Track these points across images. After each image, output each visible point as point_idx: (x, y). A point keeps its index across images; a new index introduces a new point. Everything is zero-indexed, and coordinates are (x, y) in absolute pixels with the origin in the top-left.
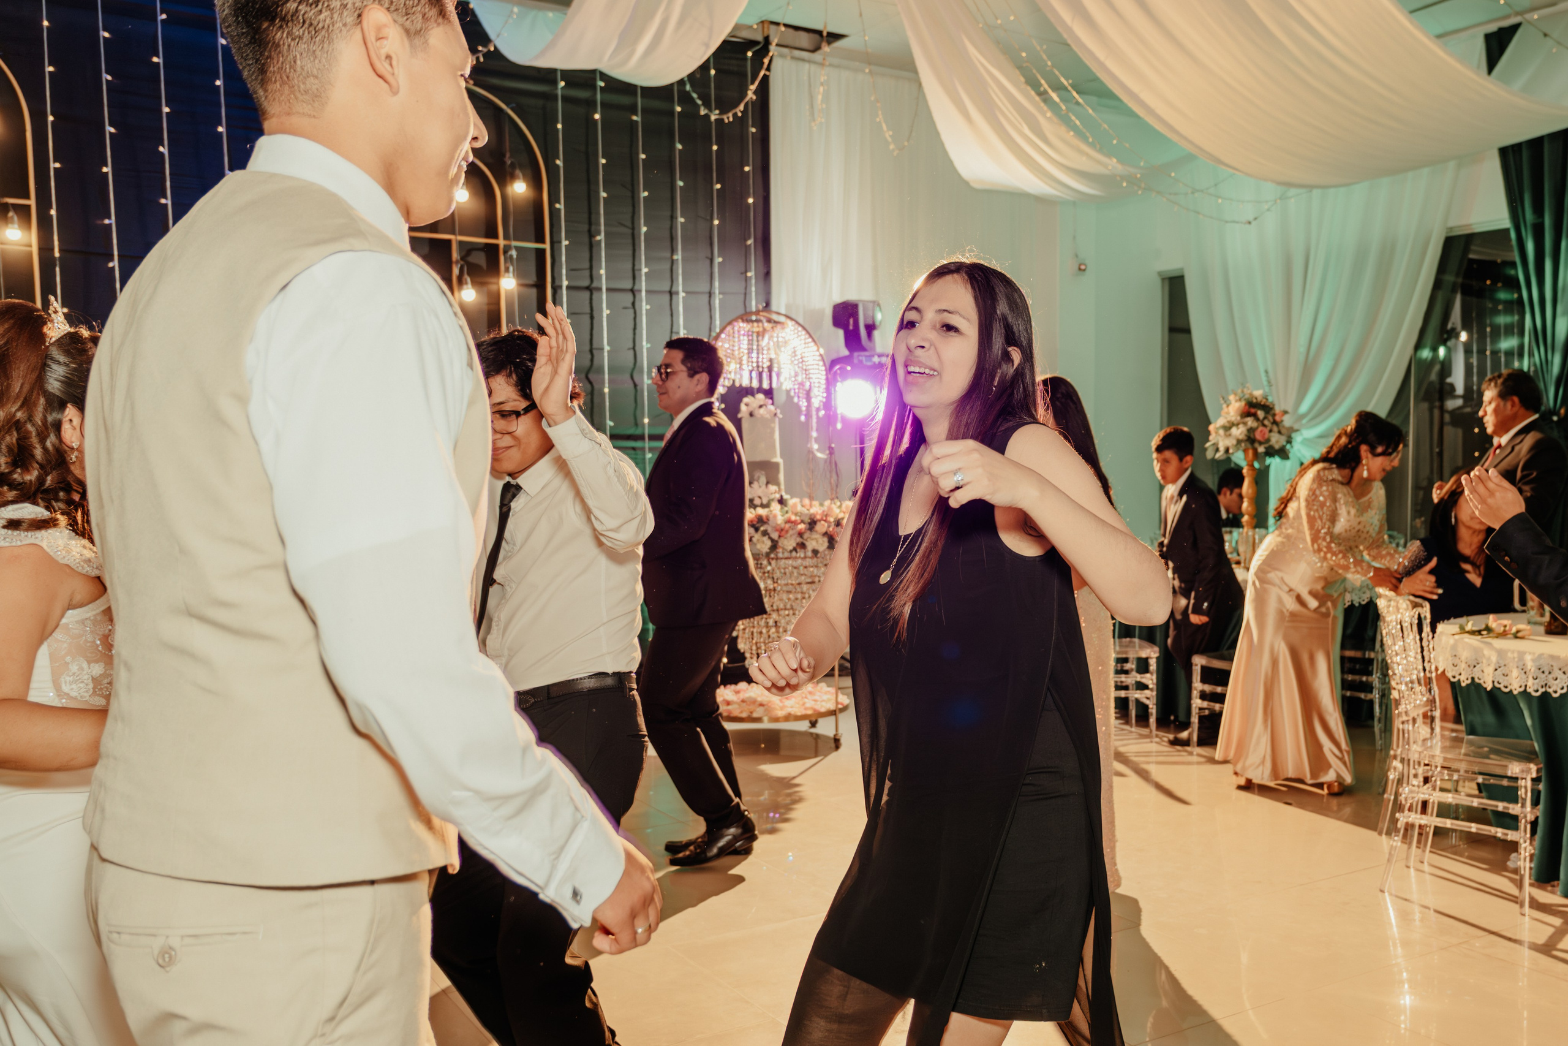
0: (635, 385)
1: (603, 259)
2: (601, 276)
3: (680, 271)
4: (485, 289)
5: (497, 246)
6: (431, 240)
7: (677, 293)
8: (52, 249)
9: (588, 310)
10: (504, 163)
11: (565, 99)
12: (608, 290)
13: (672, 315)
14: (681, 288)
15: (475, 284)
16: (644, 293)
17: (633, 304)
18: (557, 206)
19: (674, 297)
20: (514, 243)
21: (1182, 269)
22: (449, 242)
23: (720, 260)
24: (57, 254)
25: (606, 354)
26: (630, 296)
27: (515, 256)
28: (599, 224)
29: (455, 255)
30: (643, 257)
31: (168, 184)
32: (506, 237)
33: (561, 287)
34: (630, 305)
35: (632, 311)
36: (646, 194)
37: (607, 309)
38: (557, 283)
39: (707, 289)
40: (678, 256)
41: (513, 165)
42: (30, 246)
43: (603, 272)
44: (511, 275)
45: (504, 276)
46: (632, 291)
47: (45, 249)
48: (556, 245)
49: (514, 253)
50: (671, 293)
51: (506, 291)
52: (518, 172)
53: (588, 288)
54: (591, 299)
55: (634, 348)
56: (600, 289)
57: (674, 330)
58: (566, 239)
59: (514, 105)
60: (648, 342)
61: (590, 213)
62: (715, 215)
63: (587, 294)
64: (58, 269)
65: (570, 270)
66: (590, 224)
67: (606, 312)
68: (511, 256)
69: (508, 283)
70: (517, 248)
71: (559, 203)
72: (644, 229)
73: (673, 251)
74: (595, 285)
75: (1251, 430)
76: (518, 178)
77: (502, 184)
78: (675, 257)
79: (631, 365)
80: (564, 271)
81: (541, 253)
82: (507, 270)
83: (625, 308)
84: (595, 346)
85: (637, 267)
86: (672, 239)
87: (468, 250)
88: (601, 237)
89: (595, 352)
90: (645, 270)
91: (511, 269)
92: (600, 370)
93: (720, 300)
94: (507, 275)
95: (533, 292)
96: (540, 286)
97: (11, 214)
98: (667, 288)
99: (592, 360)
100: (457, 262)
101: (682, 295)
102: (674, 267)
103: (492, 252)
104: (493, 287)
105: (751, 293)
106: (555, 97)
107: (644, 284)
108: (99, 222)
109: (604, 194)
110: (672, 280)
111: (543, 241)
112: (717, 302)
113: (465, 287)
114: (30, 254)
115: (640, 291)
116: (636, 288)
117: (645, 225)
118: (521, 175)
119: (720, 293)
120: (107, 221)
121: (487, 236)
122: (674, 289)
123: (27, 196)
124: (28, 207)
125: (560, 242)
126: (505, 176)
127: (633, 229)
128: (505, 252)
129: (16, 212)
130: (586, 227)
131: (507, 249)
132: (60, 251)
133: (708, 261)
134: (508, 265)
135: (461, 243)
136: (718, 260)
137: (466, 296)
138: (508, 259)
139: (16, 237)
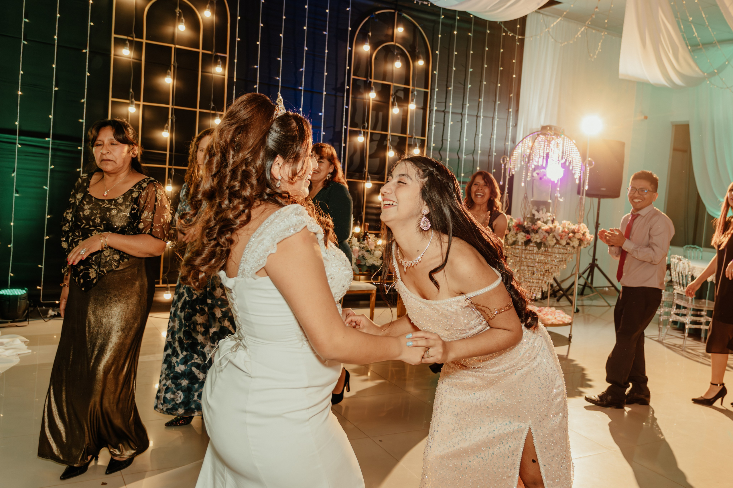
0: (459, 158)
1: (451, 98)
2: (450, 106)
3: (482, 106)
4: (402, 109)
5: (409, 89)
6: (383, 84)
7: (480, 117)
8: (233, 78)
9: (443, 121)
10: (415, 51)
11: (443, 24)
12: (452, 113)
13: (477, 127)
14: (482, 115)
15: (399, 106)
16: (466, 116)
17: (461, 120)
18: (435, 72)
19: (478, 118)
20: (416, 88)
21: (688, 121)
22: (390, 86)
23: (499, 102)
24: (235, 80)
25: (448, 143)
26: (460, 117)
27: (416, 94)
28: (451, 82)
29: (392, 92)
30: (468, 99)
31: (282, 51)
32: (413, 85)
33: (433, 110)
34: (460, 121)
35: (460, 123)
36: (471, 70)
37: (451, 121)
38: (431, 108)
39: (492, 116)
40: (482, 100)
41: (419, 53)
42: (224, 75)
43: (451, 104)
44: (414, 103)
45: (411, 103)
46: (461, 114)
47: (230, 77)
48: (432, 90)
49: (416, 93)
50: (477, 117)
51: (411, 110)
52: (421, 56)
53: (443, 111)
54: (444, 117)
55: (460, 141)
56: (449, 112)
57: (477, 134)
58: (437, 88)
59: (422, 25)
60: (466, 138)
61: (448, 77)
62: (499, 82)
63: (443, 114)
64: (235, 87)
65: (437, 102)
66: (447, 81)
67: (450, 123)
68: (415, 94)
70: (418, 91)
71: (436, 71)
72: (470, 86)
73: (480, 97)
74: (447, 110)
76: (421, 58)
77: (414, 61)
78: (480, 100)
79: (458, 148)
80: (435, 103)
81: (426, 94)
82: (412, 100)
83: (458, 122)
84: (444, 138)
85: (464, 103)
86: (480, 91)
87: (397, 89)
88: (450, 88)
89: (444, 141)
90: (468, 105)
91: (414, 100)
92: (446, 150)
93: (497, 121)
94: (412, 103)
95: (421, 111)
96: (424, 109)
97: (219, 60)
98: (476, 114)
99: (442, 145)
100: (392, 95)
101: (482, 117)
102: (480, 104)
103: (406, 91)
104: (406, 108)
105: (510, 119)
106: (439, 22)
107: (467, 111)
108: (253, 67)
109: (454, 69)
110: (478, 110)
111: (427, 88)
112: (496, 122)
113: (395, 107)
114: (224, 79)
115: (465, 114)
116: (463, 113)
117: (470, 84)
118: (422, 57)
119: (497, 118)
120: (256, 67)
121: (405, 84)
122: (479, 115)
123: (226, 53)
124: (225, 58)
125: (434, 89)
126: (415, 58)
127: (464, 85)
128: (412, 92)
129: (221, 60)
130: (445, 83)
132: (236, 79)
133: (494, 103)
134: (413, 98)
135: (395, 87)
136: (498, 103)
137: (395, 111)
138: (413, 95)
139: (219, 71)
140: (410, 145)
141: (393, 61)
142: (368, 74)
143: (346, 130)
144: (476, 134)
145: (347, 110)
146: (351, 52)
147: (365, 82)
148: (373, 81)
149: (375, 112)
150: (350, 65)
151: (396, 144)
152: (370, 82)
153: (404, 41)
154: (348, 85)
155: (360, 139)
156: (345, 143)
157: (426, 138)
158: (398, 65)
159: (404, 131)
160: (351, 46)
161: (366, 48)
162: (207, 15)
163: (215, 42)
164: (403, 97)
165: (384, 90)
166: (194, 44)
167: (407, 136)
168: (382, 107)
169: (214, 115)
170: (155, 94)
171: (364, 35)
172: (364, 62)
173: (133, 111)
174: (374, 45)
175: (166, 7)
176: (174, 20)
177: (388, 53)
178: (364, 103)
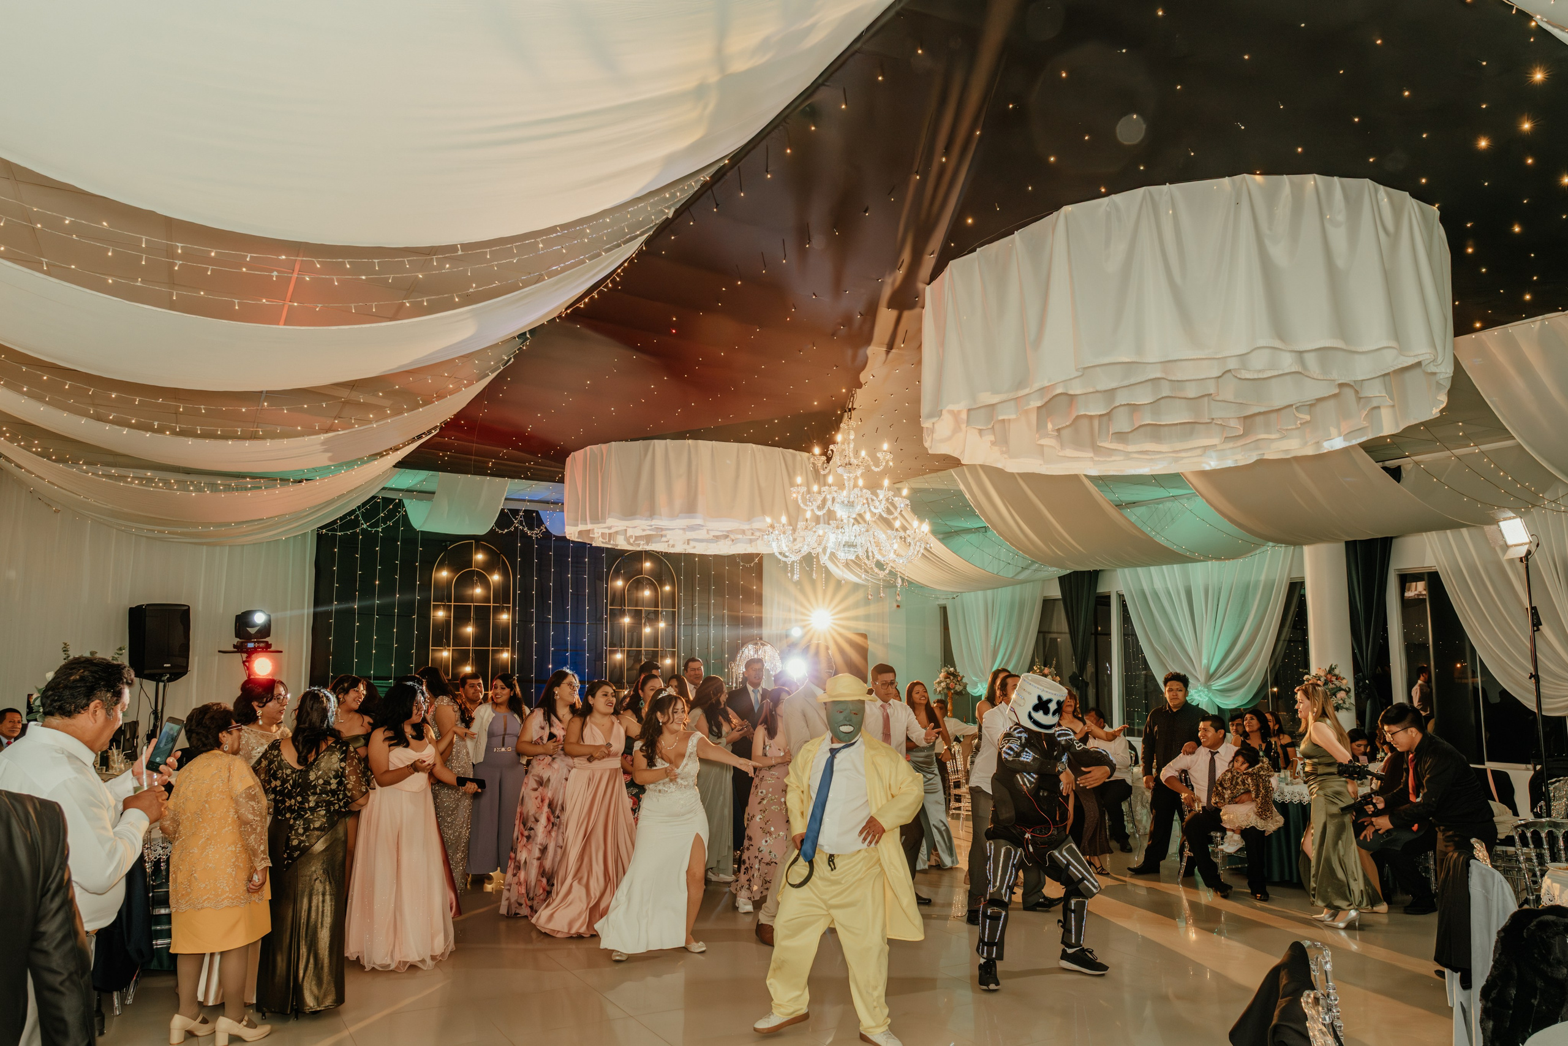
1: (697, 613)
2: (696, 620)
4: (653, 627)
5: (658, 611)
6: (635, 610)
8: (516, 621)
9: (691, 633)
10: (662, 581)
12: (699, 626)
15: (650, 626)
18: (681, 594)
20: (665, 610)
22: (641, 610)
23: (742, 611)
26: (707, 628)
28: (696, 600)
29: (643, 615)
30: (712, 612)
31: (552, 596)
32: (661, 607)
33: (681, 626)
34: (706, 631)
35: (707, 633)
36: (714, 587)
37: (698, 632)
38: (679, 624)
39: (737, 623)
40: (726, 611)
41: (665, 582)
42: (509, 620)
43: (697, 618)
44: (664, 621)
45: (660, 622)
47: (514, 621)
48: (679, 609)
49: (664, 613)
50: (722, 625)
51: (661, 627)
52: (667, 584)
53: (690, 625)
54: (691, 629)
55: (708, 648)
56: (696, 624)
58: (683, 607)
60: (713, 645)
61: (693, 597)
63: (689, 627)
64: (517, 628)
65: (685, 619)
66: (693, 601)
67: (698, 634)
68: (664, 615)
70: (666, 612)
72: (713, 601)
73: (724, 609)
75: (947, 684)
77: (661, 588)
78: (724, 612)
80: (682, 620)
81: (674, 613)
82: (662, 620)
84: (693, 647)
85: (710, 616)
86: (724, 604)
87: (648, 613)
88: (696, 605)
90: (713, 617)
91: (664, 619)
95: (671, 627)
96: (673, 625)
97: (505, 610)
100: (644, 618)
103: (656, 613)
104: (656, 626)
107: (712, 622)
108: (530, 611)
109: (698, 589)
110: (723, 620)
111: (674, 608)
113: (647, 627)
114: (509, 623)
115: (711, 625)
119: (742, 625)
120: (532, 610)
121: (655, 607)
123: (510, 604)
124: (509, 607)
125: (681, 608)
126: (662, 584)
127: (709, 601)
129: (507, 609)
130: (691, 602)
131: (662, 612)
132: (518, 622)
134: (662, 618)
135: (646, 610)
137: (647, 630)
138: (662, 615)
139: (505, 617)
140: (662, 657)
141: (643, 589)
142: (622, 603)
143: (606, 650)
144: (723, 640)
145: (606, 634)
146: (607, 588)
147: (620, 610)
148: (626, 608)
149: (630, 633)
150: (607, 599)
152: (624, 610)
153: (652, 573)
154: (606, 614)
155: (619, 656)
156: (606, 661)
157: (676, 650)
158: (647, 593)
159: (656, 646)
160: (607, 584)
161: (619, 583)
162: (496, 578)
163: (502, 596)
164: (653, 618)
165: (637, 615)
166: (487, 599)
167: (659, 649)
168: (636, 627)
169: (502, 651)
170: (460, 640)
171: (617, 574)
172: (618, 594)
173: (446, 654)
174: (627, 580)
175: (468, 577)
176: (473, 585)
177: (638, 584)
178: (621, 626)
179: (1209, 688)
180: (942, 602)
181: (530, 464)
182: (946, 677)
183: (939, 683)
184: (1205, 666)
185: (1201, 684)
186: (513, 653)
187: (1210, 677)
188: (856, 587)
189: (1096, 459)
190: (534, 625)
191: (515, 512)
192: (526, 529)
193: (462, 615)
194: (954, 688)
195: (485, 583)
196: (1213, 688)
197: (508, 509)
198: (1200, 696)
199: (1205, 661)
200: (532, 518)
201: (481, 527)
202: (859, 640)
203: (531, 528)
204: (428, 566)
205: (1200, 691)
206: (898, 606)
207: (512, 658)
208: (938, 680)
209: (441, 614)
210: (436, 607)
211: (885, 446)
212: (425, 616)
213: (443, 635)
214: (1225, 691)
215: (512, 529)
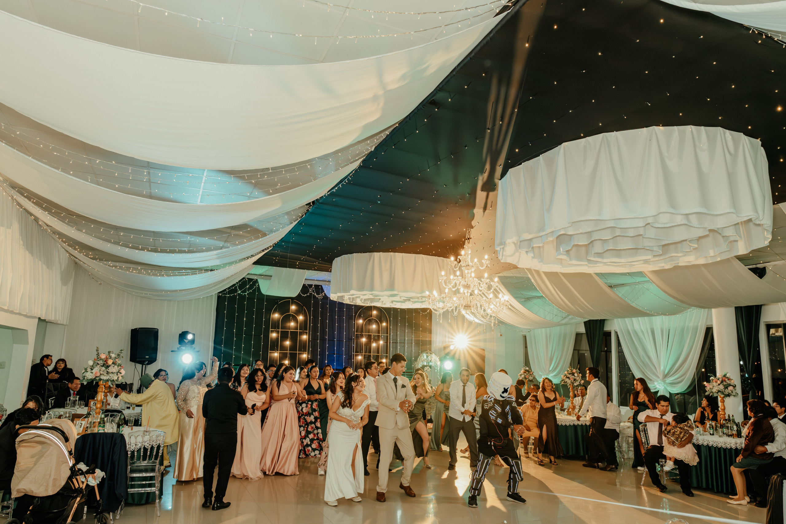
1: (399, 337)
4: (377, 344)
6: (368, 335)
7: (413, 343)
8: (310, 339)
9: (395, 347)
15: (375, 343)
17: (404, 346)
22: (371, 335)
28: (398, 330)
29: (372, 337)
30: (406, 336)
31: (328, 327)
32: (381, 334)
38: (390, 342)
41: (383, 321)
42: (307, 339)
46: (404, 343)
53: (395, 343)
54: (396, 345)
61: (397, 328)
64: (311, 343)
65: (393, 340)
67: (399, 347)
69: (381, 342)
70: (383, 336)
71: (391, 327)
73: (412, 335)
74: (397, 342)
75: (525, 376)
76: (384, 323)
77: (381, 324)
80: (391, 340)
81: (387, 336)
82: (382, 340)
83: (402, 347)
85: (405, 338)
86: (412, 332)
87: (375, 336)
88: (399, 333)
90: (407, 339)
96: (387, 342)
97: (305, 333)
100: (373, 339)
103: (379, 336)
107: (406, 341)
111: (388, 334)
117: (407, 330)
120: (318, 334)
121: (378, 334)
123: (307, 330)
124: (307, 332)
125: (391, 334)
126: (381, 322)
127: (405, 331)
130: (396, 331)
131: (381, 336)
135: (373, 335)
137: (374, 345)
138: (382, 338)
139: (305, 337)
140: (381, 358)
141: (372, 324)
142: (362, 331)
143: (353, 354)
144: (412, 351)
145: (354, 346)
146: (354, 323)
147: (361, 334)
149: (365, 346)
150: (354, 329)
151: (375, 358)
152: (363, 334)
153: (377, 316)
154: (354, 336)
155: (360, 358)
156: (353, 359)
157: (388, 355)
158: (374, 326)
159: (378, 353)
160: (355, 321)
161: (361, 321)
162: (301, 318)
163: (304, 327)
164: (377, 339)
165: (369, 337)
166: (296, 328)
167: (380, 354)
168: (369, 344)
169: (303, 353)
170: (283, 348)
171: (360, 317)
172: (360, 327)
173: (276, 355)
174: (364, 320)
175: (287, 318)
176: (289, 321)
177: (370, 322)
178: (361, 343)
179: (664, 382)
180: (524, 333)
181: (316, 263)
182: (525, 373)
183: (521, 375)
184: (662, 371)
185: (660, 380)
186: (308, 354)
187: (666, 376)
188: (478, 325)
189: (589, 265)
190: (319, 341)
191: (310, 286)
192: (315, 294)
193: (284, 336)
194: (528, 378)
195: (296, 320)
196: (667, 382)
197: (308, 285)
198: (659, 386)
199: (662, 368)
200: (319, 289)
201: (294, 293)
202: (481, 352)
203: (318, 294)
204: (269, 312)
205: (659, 383)
206: (501, 335)
207: (308, 357)
208: (520, 374)
209: (274, 335)
210: (272, 332)
211: (486, 257)
212: (267, 336)
213: (275, 345)
214: (673, 384)
215: (308, 294)
